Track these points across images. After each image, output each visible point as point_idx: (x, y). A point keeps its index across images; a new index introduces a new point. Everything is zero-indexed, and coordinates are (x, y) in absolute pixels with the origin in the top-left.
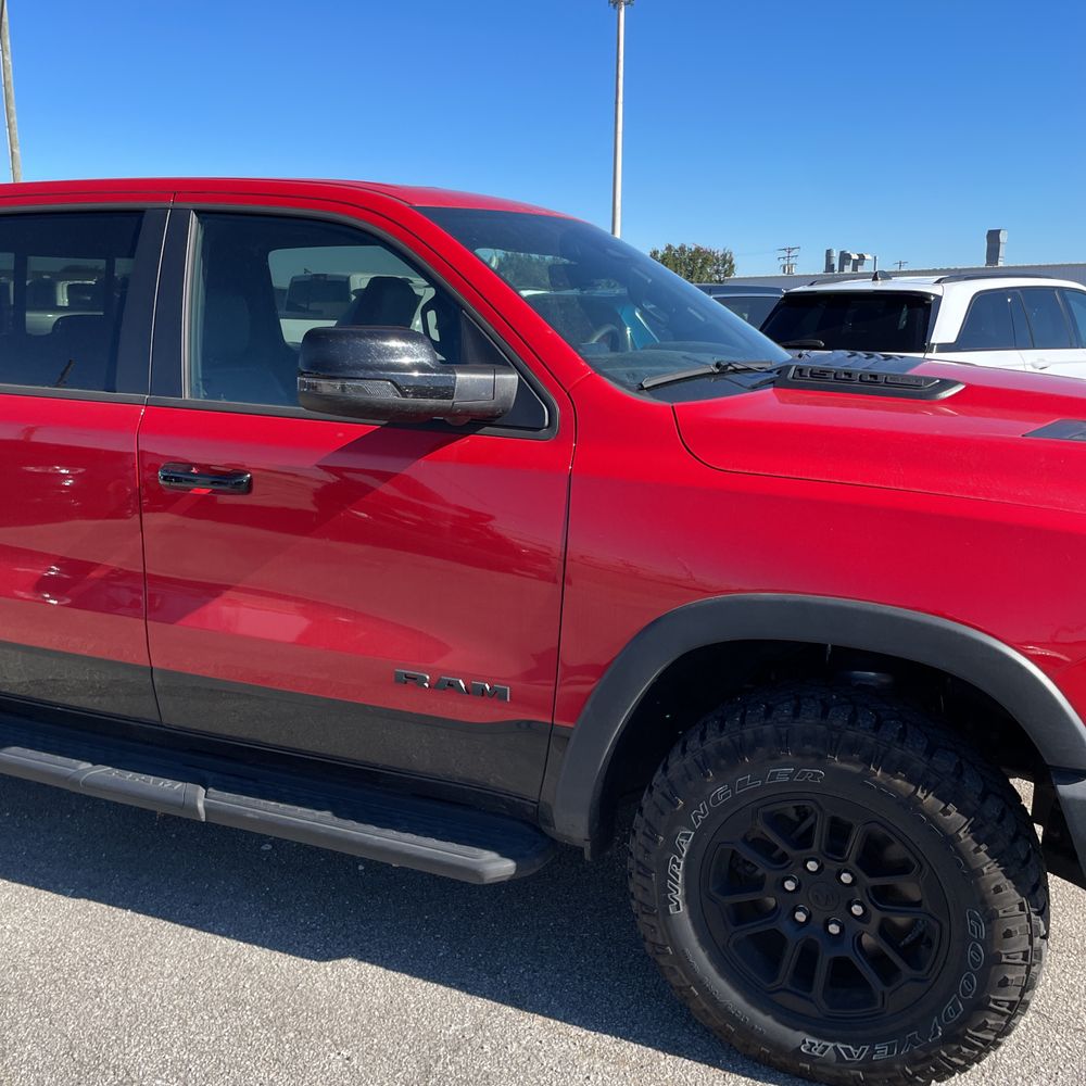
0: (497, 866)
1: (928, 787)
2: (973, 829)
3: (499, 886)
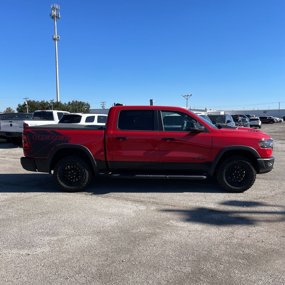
0: (205, 177)
1: (247, 161)
2: (251, 164)
3: (206, 179)
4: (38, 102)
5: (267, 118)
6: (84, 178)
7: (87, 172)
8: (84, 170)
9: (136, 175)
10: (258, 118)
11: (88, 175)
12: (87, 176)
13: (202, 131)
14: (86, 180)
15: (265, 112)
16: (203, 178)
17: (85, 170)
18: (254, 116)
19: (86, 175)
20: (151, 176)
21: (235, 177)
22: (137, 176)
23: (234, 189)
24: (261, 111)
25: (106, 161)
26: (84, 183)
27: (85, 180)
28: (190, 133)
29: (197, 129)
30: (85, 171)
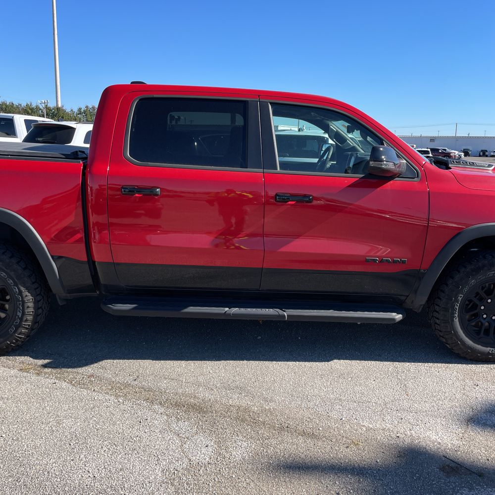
4: (21, 105)
5: (439, 150)
6: (20, 314)
7: (29, 297)
8: (19, 289)
9: (186, 307)
10: (429, 150)
11: (31, 305)
12: (28, 307)
13: (399, 175)
14: (26, 320)
15: (432, 140)
16: (394, 319)
17: (22, 289)
18: (415, 146)
19: (26, 305)
20: (235, 310)
21: (485, 316)
22: (191, 309)
23: (483, 353)
24: (426, 137)
25: (91, 262)
26: (19, 331)
27: (21, 319)
28: (362, 178)
29: (391, 166)
30: (20, 293)
